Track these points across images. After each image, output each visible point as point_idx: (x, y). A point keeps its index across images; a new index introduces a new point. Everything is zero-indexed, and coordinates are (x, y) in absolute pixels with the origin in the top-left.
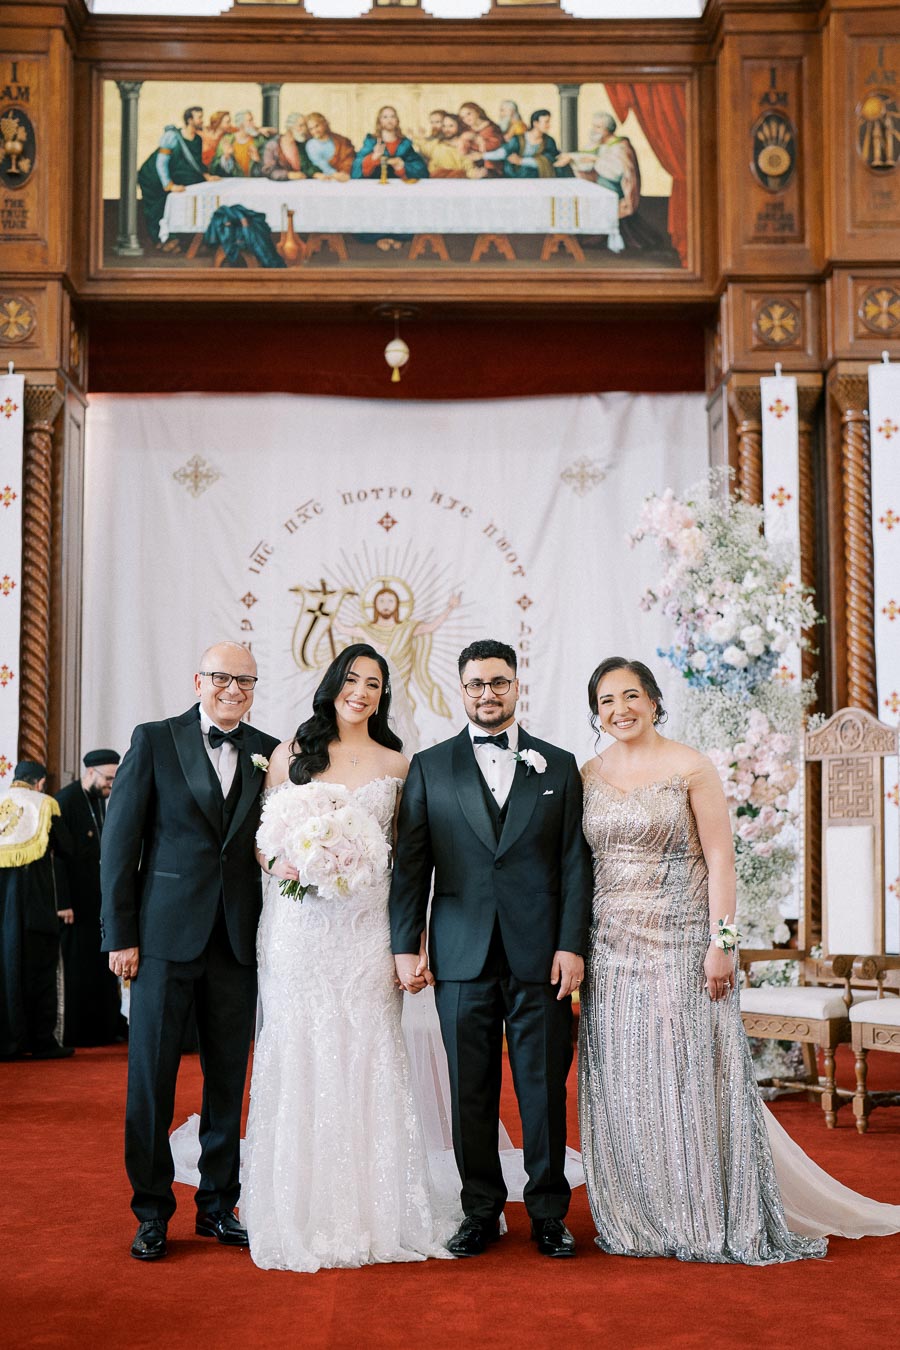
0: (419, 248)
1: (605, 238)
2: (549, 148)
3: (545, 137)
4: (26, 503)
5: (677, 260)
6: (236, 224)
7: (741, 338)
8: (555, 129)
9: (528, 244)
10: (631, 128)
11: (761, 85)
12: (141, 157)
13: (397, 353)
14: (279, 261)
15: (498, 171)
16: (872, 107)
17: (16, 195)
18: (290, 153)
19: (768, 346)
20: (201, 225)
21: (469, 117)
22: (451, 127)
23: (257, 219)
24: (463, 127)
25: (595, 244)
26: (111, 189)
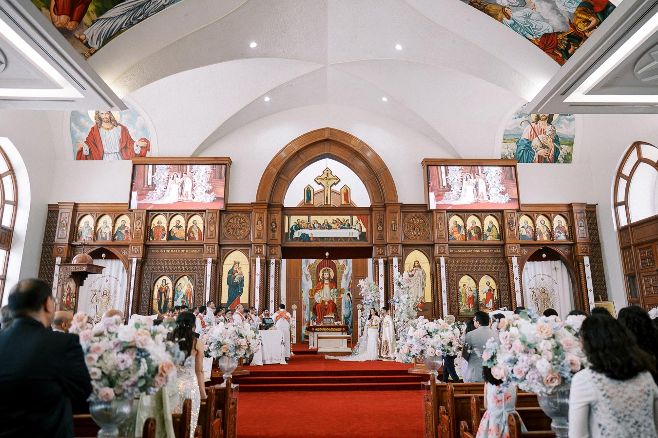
0: (330, 239)
1: (357, 238)
2: (349, 225)
3: (348, 223)
4: (275, 277)
5: (367, 241)
6: (304, 236)
7: (376, 253)
8: (350, 223)
9: (346, 239)
10: (360, 222)
11: (378, 218)
12: (291, 227)
13: (327, 254)
14: (310, 241)
15: (341, 228)
16: (393, 222)
17: (274, 233)
18: (312, 226)
19: (379, 254)
20: (299, 236)
21: (337, 221)
22: (335, 222)
23: (307, 235)
24: (337, 222)
25: (355, 239)
26: (286, 231)
